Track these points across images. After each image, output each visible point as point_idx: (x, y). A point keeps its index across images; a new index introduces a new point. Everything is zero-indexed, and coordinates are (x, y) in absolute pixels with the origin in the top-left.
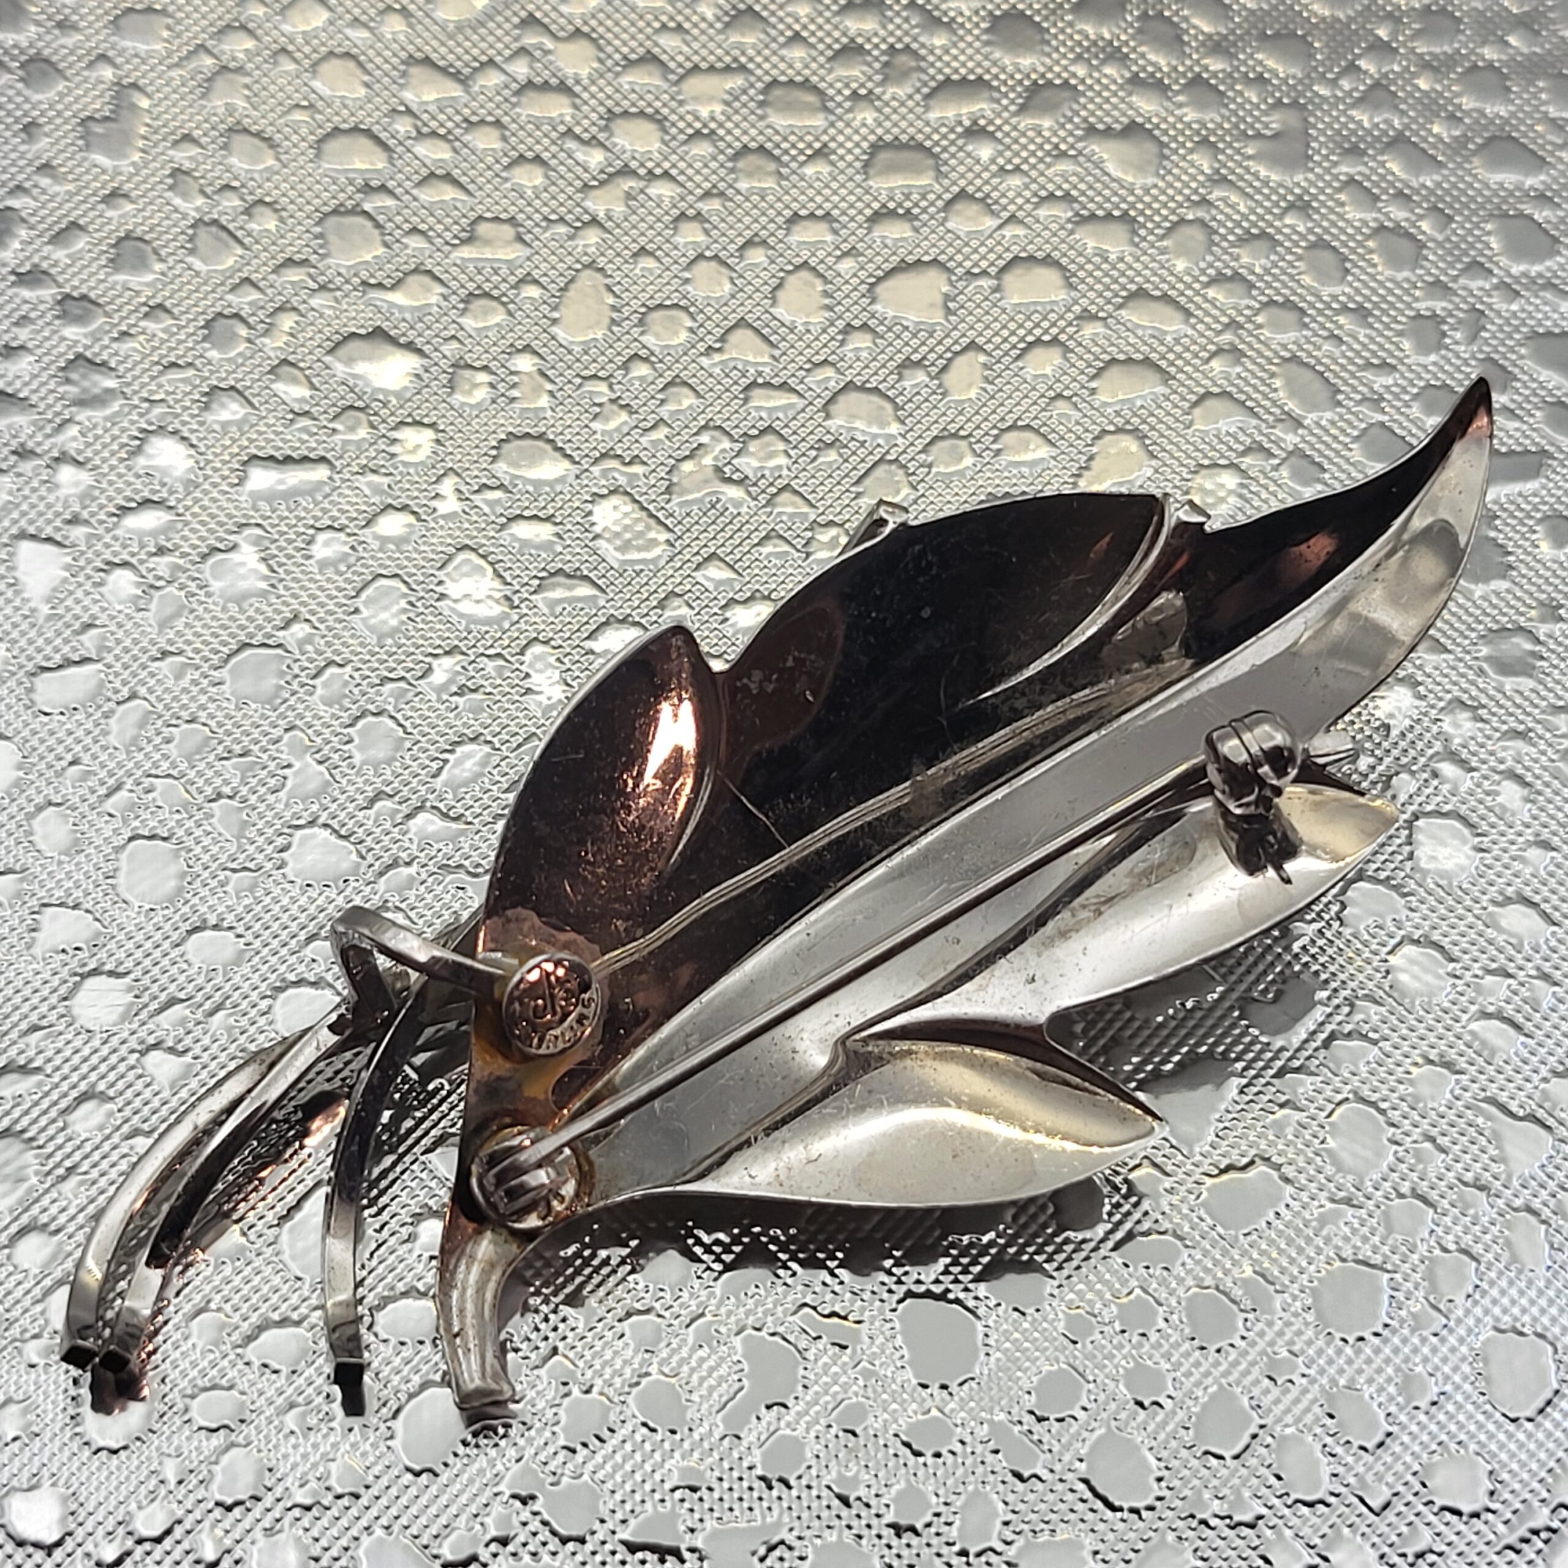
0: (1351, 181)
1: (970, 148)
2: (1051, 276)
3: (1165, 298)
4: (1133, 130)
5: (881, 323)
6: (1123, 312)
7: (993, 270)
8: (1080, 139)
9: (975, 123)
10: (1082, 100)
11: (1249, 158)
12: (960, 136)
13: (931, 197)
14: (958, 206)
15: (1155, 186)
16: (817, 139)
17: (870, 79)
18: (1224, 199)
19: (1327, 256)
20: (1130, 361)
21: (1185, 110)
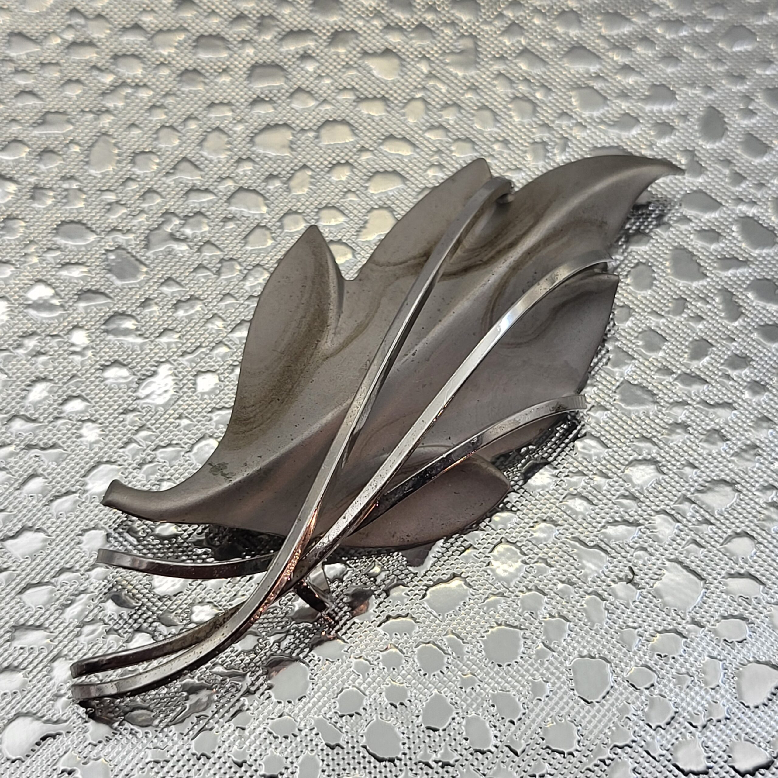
0: (500, 74)
1: (302, 66)
2: (345, 129)
3: (404, 139)
4: (387, 52)
5: (257, 157)
6: (381, 147)
7: (315, 128)
8: (360, 59)
9: (305, 52)
10: (361, 38)
11: (447, 64)
12: (298, 59)
13: (283, 91)
14: (297, 96)
15: (399, 81)
16: (223, 64)
17: (251, 32)
18: (434, 86)
19: (487, 113)
20: (386, 172)
21: (414, 41)
